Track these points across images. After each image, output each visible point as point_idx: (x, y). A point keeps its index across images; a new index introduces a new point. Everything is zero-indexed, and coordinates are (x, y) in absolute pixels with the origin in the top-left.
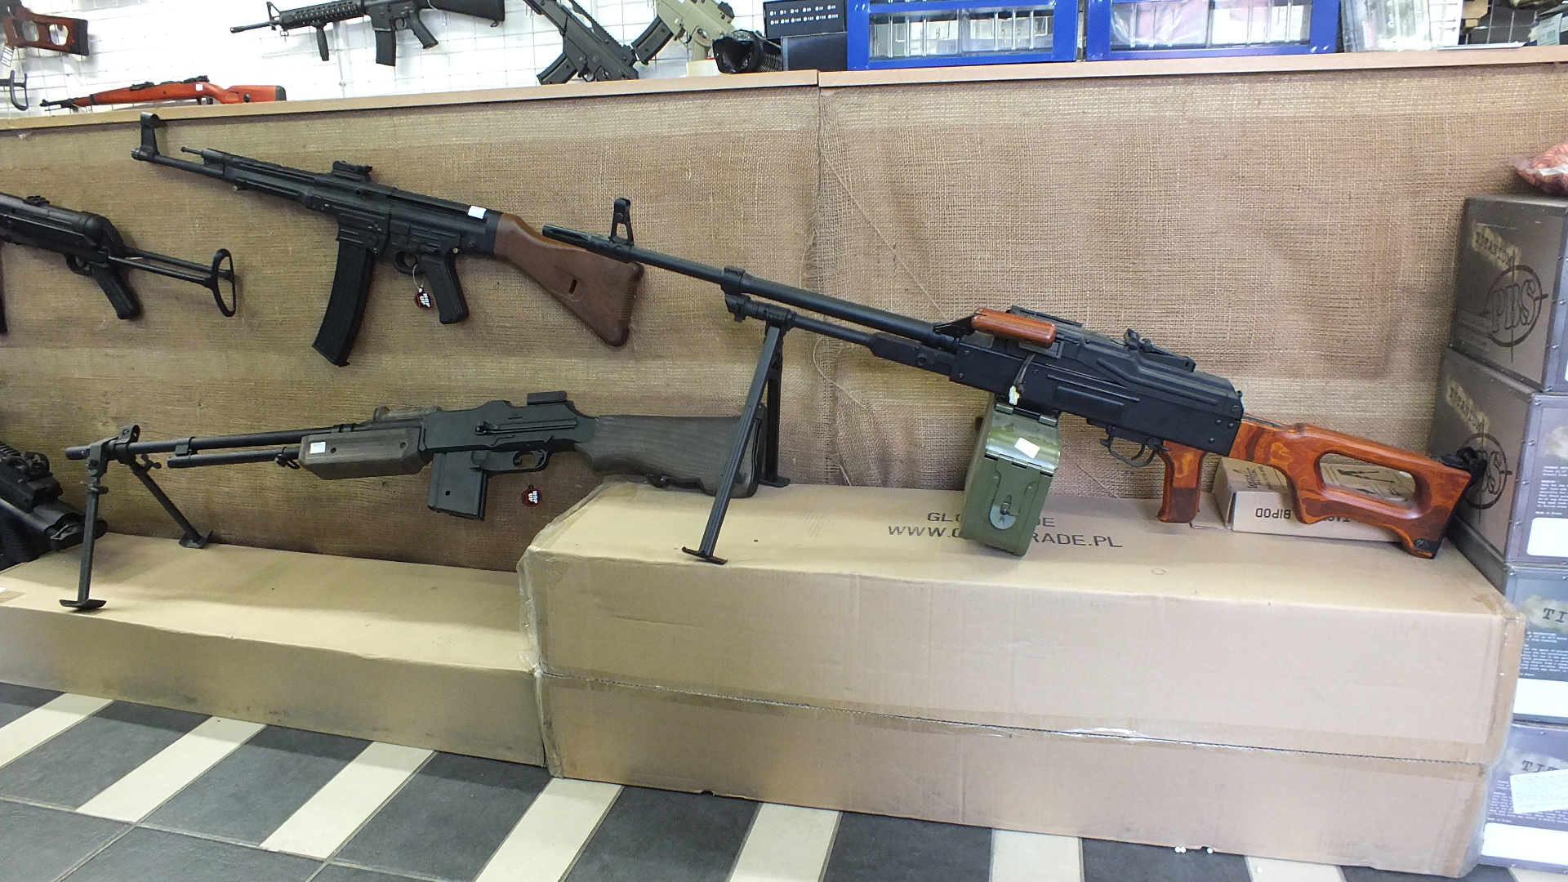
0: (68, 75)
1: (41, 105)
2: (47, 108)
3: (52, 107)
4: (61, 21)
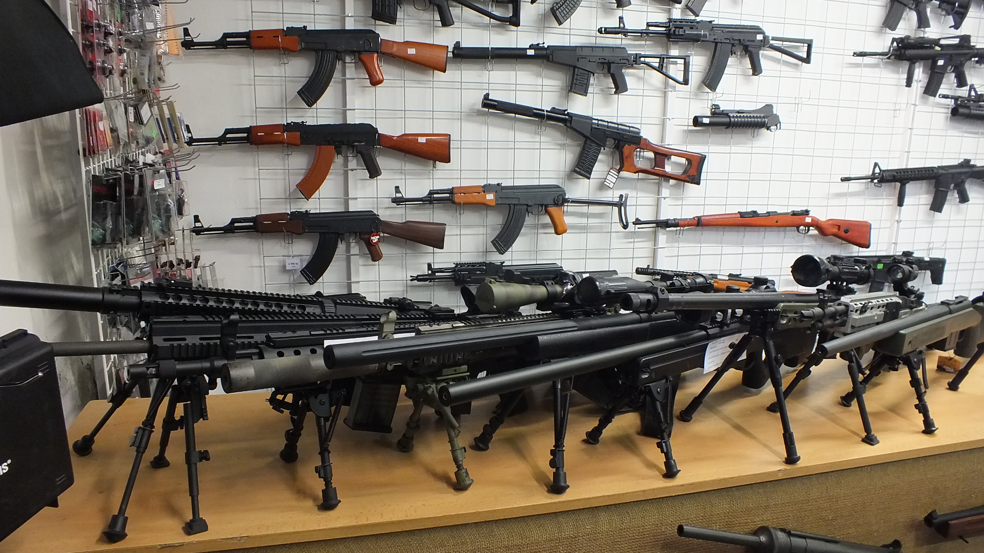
1: (635, 223)
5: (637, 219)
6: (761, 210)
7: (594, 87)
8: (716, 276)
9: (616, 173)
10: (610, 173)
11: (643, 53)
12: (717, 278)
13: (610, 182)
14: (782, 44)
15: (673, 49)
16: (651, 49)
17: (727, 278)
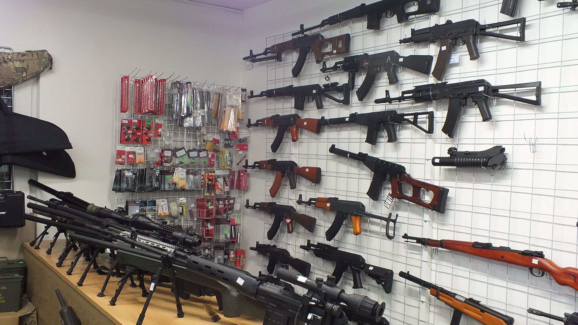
0: (425, 221)
1: (403, 237)
2: (406, 240)
3: (409, 240)
4: (429, 187)
5: (405, 234)
6: (496, 244)
7: (385, 138)
8: (454, 296)
9: (391, 198)
10: (388, 198)
11: (419, 112)
12: (454, 297)
13: (387, 204)
14: (515, 91)
15: (429, 107)
16: (423, 109)
17: (463, 300)
